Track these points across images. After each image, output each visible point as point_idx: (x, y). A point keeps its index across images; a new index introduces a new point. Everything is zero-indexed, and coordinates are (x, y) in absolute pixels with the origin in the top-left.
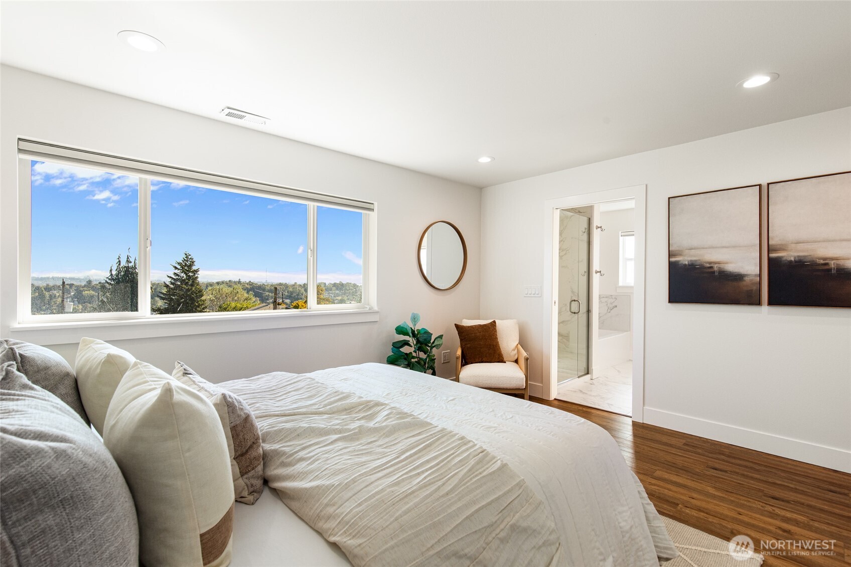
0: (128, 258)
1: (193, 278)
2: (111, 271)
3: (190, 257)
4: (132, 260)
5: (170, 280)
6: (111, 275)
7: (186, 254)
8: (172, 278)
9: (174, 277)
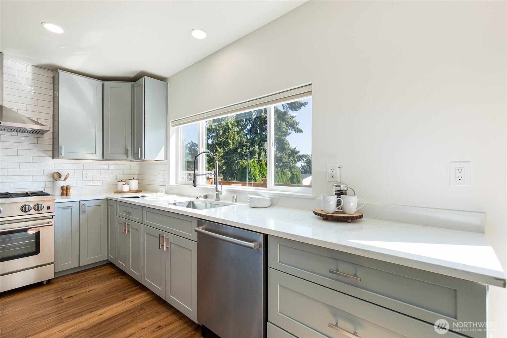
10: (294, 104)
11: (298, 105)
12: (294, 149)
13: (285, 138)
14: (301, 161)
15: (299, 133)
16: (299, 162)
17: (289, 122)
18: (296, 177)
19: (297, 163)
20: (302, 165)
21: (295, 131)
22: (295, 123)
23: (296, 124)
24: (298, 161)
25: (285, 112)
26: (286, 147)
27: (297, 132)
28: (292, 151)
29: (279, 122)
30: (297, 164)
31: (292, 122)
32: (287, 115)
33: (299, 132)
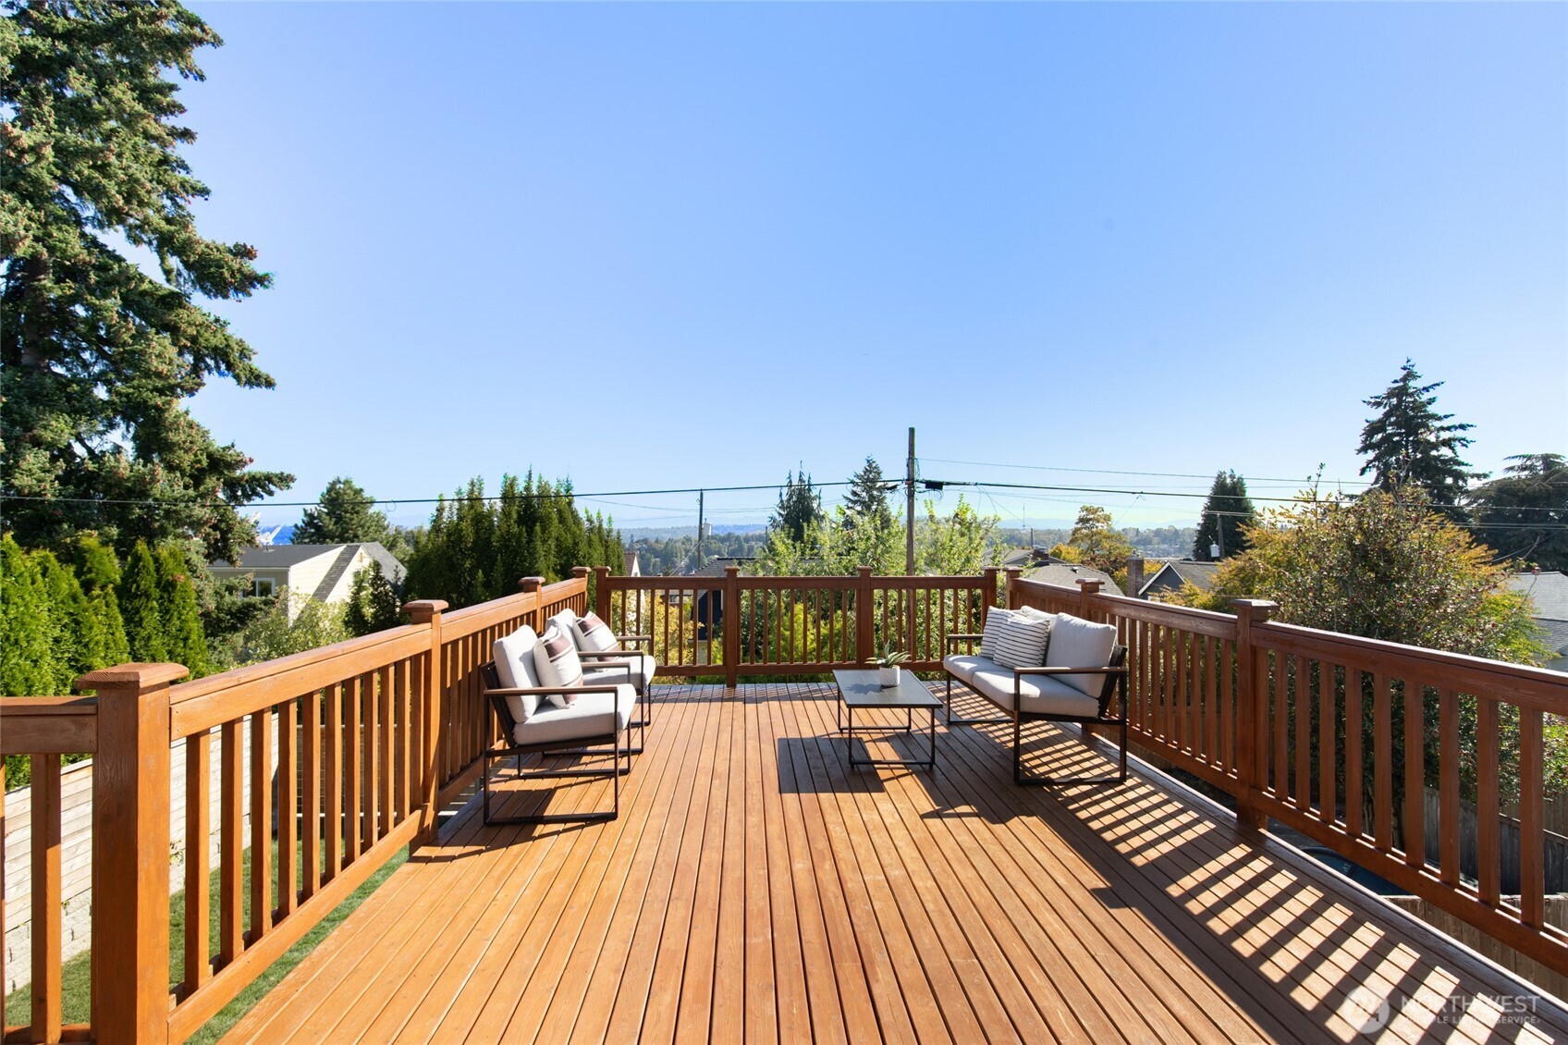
0: (800, 476)
1: (879, 500)
2: (781, 495)
3: (874, 465)
4: (805, 478)
5: (845, 502)
6: (782, 501)
7: (868, 461)
8: (850, 500)
9: (851, 497)
10: (212, 270)
11: (233, 275)
12: (224, 449)
13: (169, 403)
14: (262, 497)
15: (256, 389)
16: (252, 502)
17: (201, 340)
18: (152, 567)
19: (241, 505)
20: (305, 511)
21: (237, 377)
22: (236, 347)
23: (242, 352)
24: (249, 498)
25: (172, 294)
26: (175, 439)
27: (249, 383)
28: (210, 456)
29: (129, 330)
30: (239, 509)
31: (217, 341)
32: (181, 306)
33: (259, 385)
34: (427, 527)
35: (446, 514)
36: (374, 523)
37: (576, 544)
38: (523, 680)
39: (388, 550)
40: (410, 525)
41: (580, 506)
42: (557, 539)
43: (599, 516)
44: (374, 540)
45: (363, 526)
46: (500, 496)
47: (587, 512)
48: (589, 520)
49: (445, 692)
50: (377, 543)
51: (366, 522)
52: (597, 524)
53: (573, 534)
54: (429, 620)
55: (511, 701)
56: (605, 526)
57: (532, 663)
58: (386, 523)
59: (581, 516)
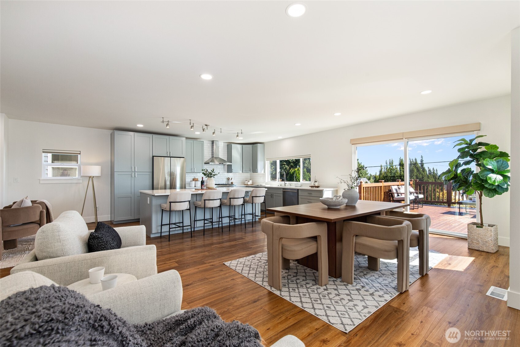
34: (378, 174)
35: (383, 170)
36: (364, 173)
37: (423, 177)
38: (395, 191)
39: (368, 180)
40: (373, 174)
41: (426, 166)
42: (416, 176)
43: (433, 169)
44: (365, 177)
45: (361, 174)
46: (399, 164)
47: (428, 168)
48: (430, 170)
49: (384, 193)
50: (365, 178)
51: (362, 172)
52: (432, 171)
53: (422, 174)
54: (382, 182)
55: (393, 194)
56: (435, 172)
57: (396, 190)
58: (367, 173)
59: (426, 169)
